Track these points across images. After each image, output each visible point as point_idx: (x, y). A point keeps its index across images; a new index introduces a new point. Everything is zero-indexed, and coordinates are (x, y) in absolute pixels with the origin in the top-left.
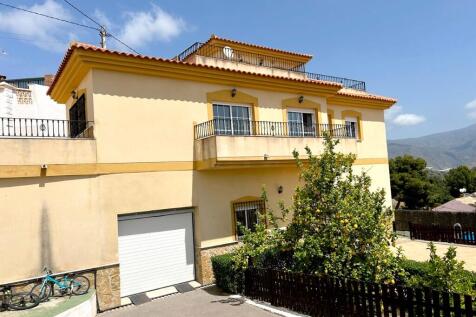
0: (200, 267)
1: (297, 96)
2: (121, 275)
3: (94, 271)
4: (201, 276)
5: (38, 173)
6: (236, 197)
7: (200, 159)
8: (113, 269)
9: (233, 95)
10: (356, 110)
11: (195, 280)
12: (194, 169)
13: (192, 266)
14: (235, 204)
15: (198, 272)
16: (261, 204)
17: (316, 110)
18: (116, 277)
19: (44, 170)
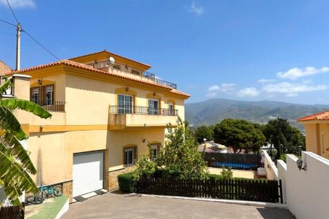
0: (108, 181)
1: (152, 93)
2: (73, 186)
3: (62, 184)
4: (108, 186)
5: (38, 130)
6: (125, 144)
7: (112, 124)
8: (70, 183)
9: (127, 90)
10: (174, 99)
11: (104, 188)
12: (108, 129)
13: (102, 181)
14: (124, 148)
15: (105, 184)
16: (135, 148)
17: (160, 100)
18: (71, 187)
19: (41, 129)
